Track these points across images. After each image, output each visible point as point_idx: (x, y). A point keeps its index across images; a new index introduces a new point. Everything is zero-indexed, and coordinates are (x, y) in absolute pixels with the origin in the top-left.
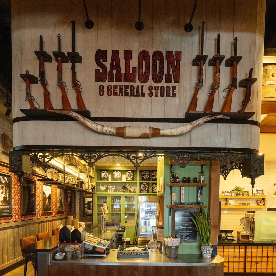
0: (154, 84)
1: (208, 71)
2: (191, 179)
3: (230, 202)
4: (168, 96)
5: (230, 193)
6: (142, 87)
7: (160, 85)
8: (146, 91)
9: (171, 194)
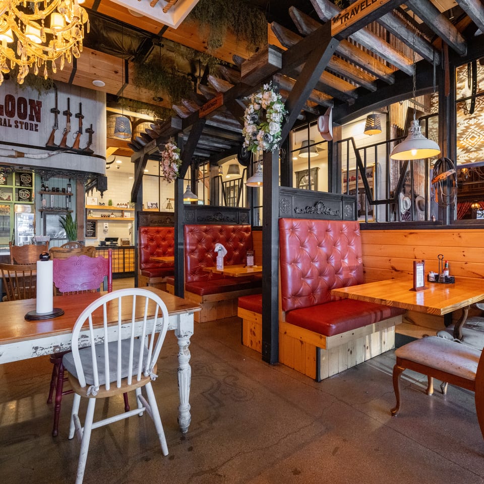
0: (19, 120)
1: (62, 119)
2: (61, 189)
3: (126, 214)
4: (31, 129)
5: (126, 205)
6: (9, 120)
7: (25, 121)
8: (12, 123)
9: (42, 200)
